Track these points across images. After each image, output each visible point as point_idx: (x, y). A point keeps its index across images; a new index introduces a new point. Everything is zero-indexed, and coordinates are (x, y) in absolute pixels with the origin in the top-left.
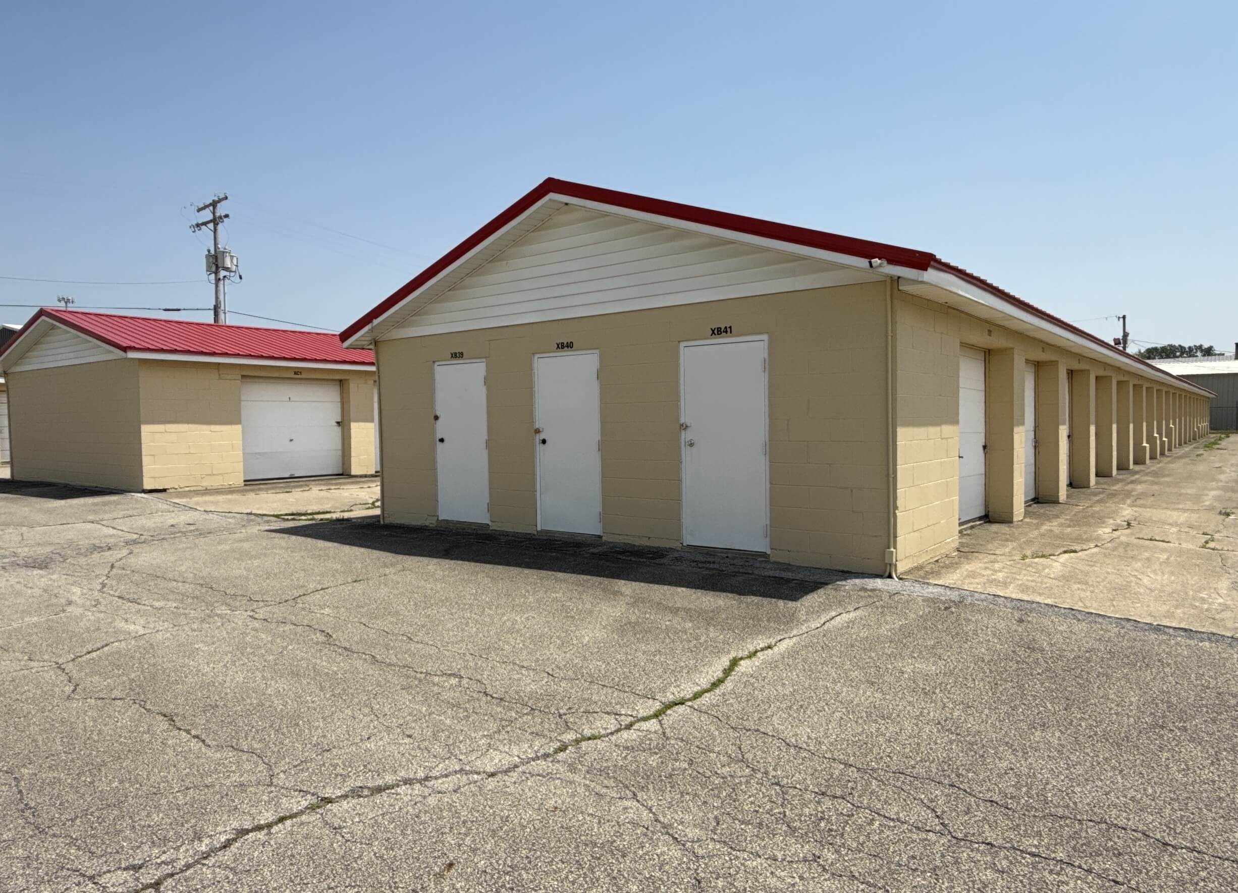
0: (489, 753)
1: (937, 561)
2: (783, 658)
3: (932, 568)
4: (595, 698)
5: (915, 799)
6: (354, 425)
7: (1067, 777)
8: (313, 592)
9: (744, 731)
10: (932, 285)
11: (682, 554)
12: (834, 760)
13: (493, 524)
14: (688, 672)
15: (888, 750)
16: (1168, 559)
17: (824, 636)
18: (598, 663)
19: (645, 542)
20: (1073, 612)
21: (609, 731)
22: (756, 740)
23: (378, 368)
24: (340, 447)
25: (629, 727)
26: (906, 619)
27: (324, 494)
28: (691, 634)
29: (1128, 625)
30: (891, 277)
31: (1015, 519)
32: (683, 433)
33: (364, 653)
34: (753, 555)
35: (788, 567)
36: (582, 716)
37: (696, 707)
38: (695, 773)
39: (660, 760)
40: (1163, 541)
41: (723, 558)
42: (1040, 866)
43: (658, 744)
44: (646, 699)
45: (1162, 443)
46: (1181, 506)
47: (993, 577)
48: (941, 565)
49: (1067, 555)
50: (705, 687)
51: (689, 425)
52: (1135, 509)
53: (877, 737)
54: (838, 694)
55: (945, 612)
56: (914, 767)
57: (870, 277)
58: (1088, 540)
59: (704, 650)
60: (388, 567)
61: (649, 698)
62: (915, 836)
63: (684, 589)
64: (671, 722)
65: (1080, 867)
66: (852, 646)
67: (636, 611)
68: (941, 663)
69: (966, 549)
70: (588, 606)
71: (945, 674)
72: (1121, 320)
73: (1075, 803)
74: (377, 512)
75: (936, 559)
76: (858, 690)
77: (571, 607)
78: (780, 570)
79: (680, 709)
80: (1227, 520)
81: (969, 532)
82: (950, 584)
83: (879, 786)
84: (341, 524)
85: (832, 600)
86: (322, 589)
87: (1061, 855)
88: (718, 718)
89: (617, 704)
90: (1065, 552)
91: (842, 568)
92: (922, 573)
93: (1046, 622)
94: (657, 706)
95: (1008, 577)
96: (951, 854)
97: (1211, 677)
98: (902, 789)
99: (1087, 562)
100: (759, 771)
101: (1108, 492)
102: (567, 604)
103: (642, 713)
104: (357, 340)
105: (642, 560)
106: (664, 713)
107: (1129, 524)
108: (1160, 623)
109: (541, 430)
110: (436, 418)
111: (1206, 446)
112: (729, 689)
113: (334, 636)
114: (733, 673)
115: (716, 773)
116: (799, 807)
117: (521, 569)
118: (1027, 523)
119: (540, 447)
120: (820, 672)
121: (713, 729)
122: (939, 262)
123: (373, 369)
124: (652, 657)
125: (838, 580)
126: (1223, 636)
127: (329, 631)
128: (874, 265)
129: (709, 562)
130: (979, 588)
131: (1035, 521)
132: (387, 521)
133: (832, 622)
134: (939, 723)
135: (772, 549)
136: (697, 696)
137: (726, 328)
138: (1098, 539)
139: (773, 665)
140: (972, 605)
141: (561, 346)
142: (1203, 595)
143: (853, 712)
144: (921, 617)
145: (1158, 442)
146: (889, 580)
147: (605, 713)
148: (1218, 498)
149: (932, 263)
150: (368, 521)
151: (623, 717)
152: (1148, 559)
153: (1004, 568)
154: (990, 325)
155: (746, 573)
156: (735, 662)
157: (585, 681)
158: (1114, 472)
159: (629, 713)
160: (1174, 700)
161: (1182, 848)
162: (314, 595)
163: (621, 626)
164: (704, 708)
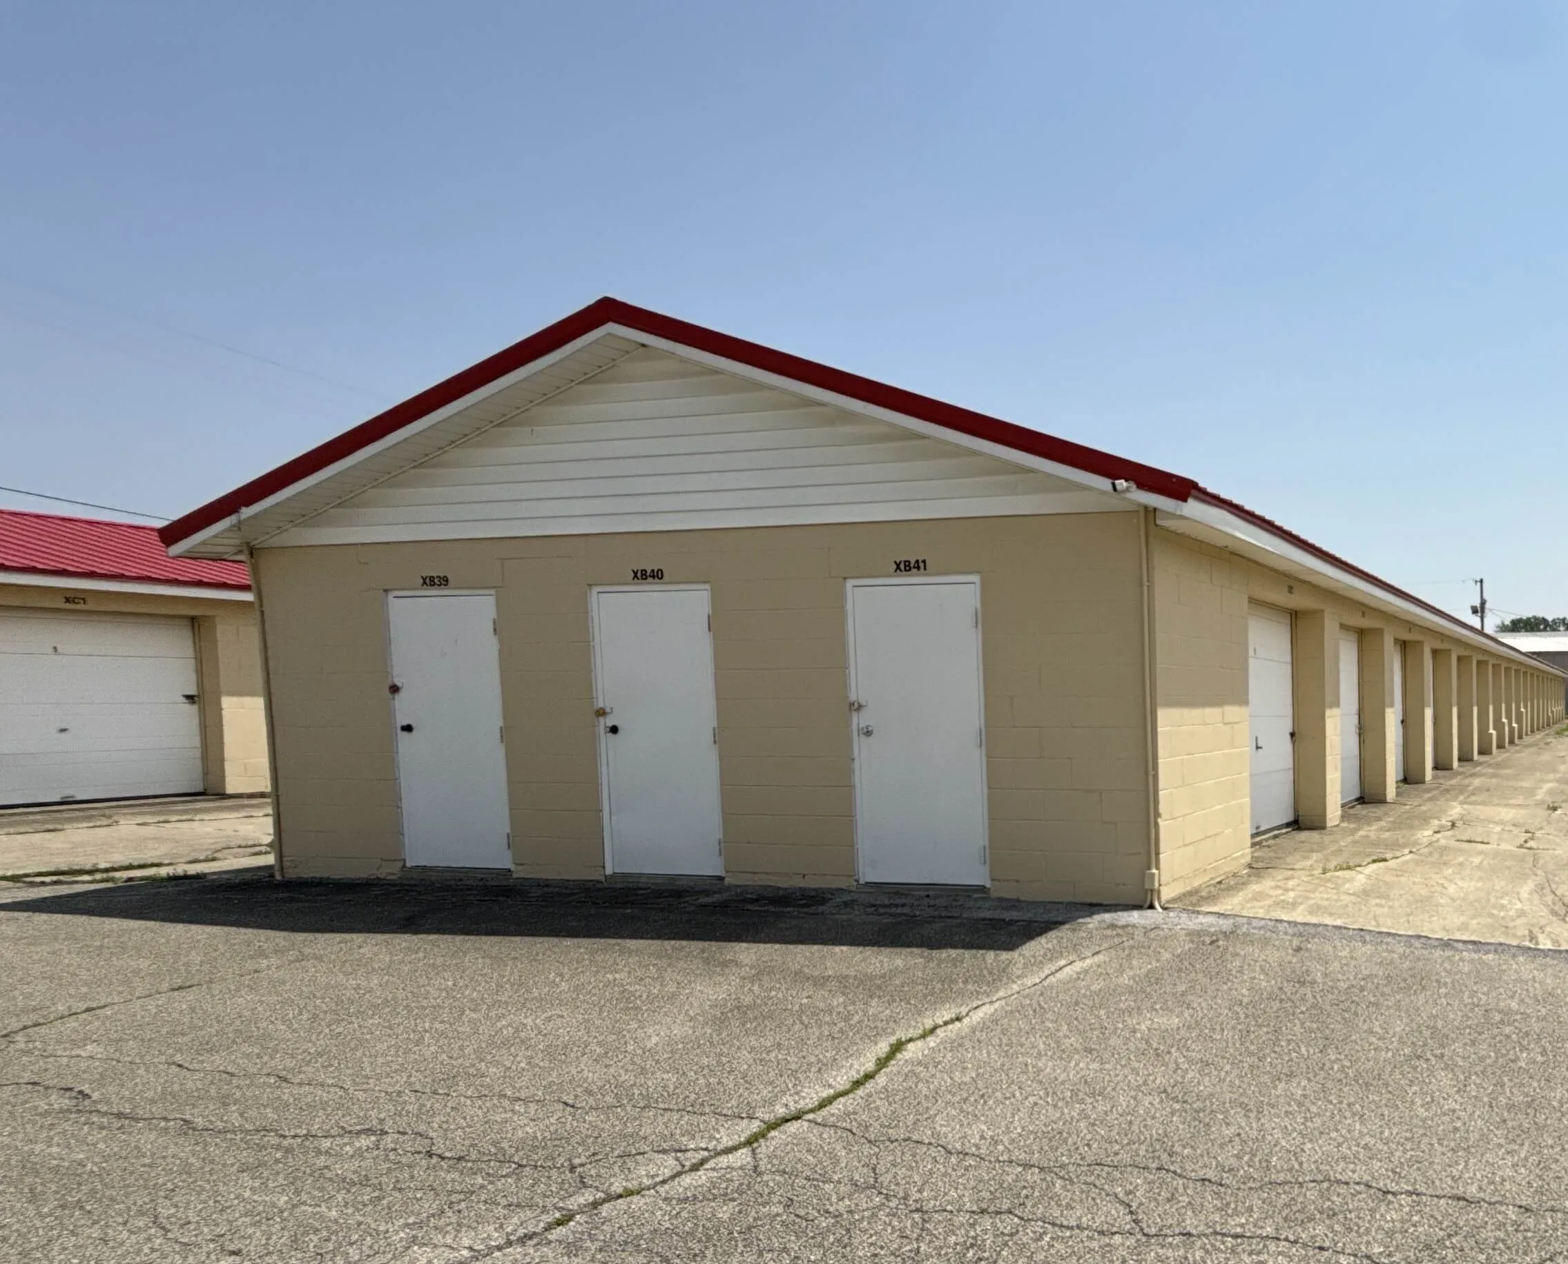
0: (410, 1251)
1: (1220, 883)
2: (974, 1032)
3: (1210, 892)
4: (646, 1130)
5: (1108, 1195)
6: (227, 702)
7: (1300, 1133)
8: (61, 1018)
9: (888, 1143)
10: (1196, 521)
11: (856, 896)
12: (1011, 1162)
13: (520, 868)
14: (820, 1069)
15: (1089, 1137)
16: (1481, 863)
17: (1042, 994)
18: (665, 1076)
19: (799, 883)
20: (1362, 933)
21: (658, 1179)
22: (903, 1153)
23: (260, 596)
24: (197, 742)
25: (695, 1168)
26: (1158, 961)
27: (150, 831)
28: (839, 1013)
29: (1417, 944)
30: (1146, 508)
31: (1329, 824)
32: (855, 715)
33: (165, 1119)
34: (966, 891)
35: (1014, 904)
36: (615, 1163)
37: (819, 1120)
38: (792, 1217)
39: (737, 1209)
40: (1482, 843)
41: (921, 898)
42: (1240, 1249)
43: (741, 1184)
44: (737, 1121)
45: (1512, 730)
46: (1512, 802)
47: (1282, 898)
48: (1225, 887)
49: (1374, 866)
50: (840, 1088)
51: (863, 703)
52: (1465, 806)
53: (1078, 1121)
54: (1040, 1071)
55: (1210, 947)
56: (1116, 1154)
57: (1115, 503)
58: (1404, 846)
59: (854, 1034)
60: (267, 957)
61: (742, 1118)
62: (1095, 1245)
63: (844, 948)
64: (772, 1148)
65: (1286, 1239)
66: (1077, 1004)
67: (756, 988)
68: (1186, 1014)
69: (1260, 865)
70: (672, 988)
71: (1189, 1027)
72: (1479, 584)
73: (1301, 1164)
74: (270, 860)
75: (1218, 880)
76: (1070, 1062)
77: (638, 994)
78: (1003, 909)
79: (793, 1127)
80: (1553, 815)
81: (1271, 842)
82: (1226, 910)
83: (1064, 1187)
84: (177, 885)
85: (1065, 945)
86: (88, 1010)
87: (1269, 1230)
88: (851, 1131)
89: (683, 1135)
90: (1374, 861)
91: (1089, 900)
92: (1194, 899)
93: (1328, 948)
94: (755, 1126)
95: (1300, 897)
96: (1135, 1257)
97: (1483, 993)
98: (1095, 1186)
99: (1394, 873)
100: (895, 1196)
101: (1444, 787)
102: (632, 989)
103: (726, 1142)
104: (204, 543)
105: (788, 909)
106: (764, 1136)
107: (1453, 825)
108: (1451, 937)
109: (608, 710)
110: (395, 689)
111: (1558, 733)
112: (880, 1086)
113: (96, 1096)
114: (893, 1062)
115: (827, 1212)
116: (941, 1237)
117: (556, 940)
118: (1343, 829)
119: (605, 739)
120: (1022, 1046)
121: (838, 1148)
122: (1204, 492)
123: (248, 597)
124: (764, 1055)
125: (1079, 917)
126: (1509, 946)
127: (86, 1088)
128: (1118, 487)
129: (897, 906)
130: (1261, 913)
131: (1352, 826)
132: (291, 874)
133: (1058, 975)
134: (1165, 1091)
135: (993, 880)
136: (823, 1104)
137: (917, 562)
138: (1415, 843)
139: (956, 1044)
140: (1246, 935)
141: (642, 576)
142: (1504, 902)
143: (1054, 1093)
144: (1179, 956)
145: (1507, 728)
146: (1150, 912)
147: (659, 1152)
148: (1551, 792)
149: (1193, 492)
150: (248, 876)
151: (689, 1154)
152: (1461, 864)
153: (1298, 885)
154: (1291, 580)
155: (949, 917)
156: (898, 1047)
157: (634, 1106)
158: (1455, 764)
159: (703, 1145)
160: (1440, 1024)
161: (1402, 1193)
162: (63, 1023)
163: (722, 1013)
164: (832, 1119)
